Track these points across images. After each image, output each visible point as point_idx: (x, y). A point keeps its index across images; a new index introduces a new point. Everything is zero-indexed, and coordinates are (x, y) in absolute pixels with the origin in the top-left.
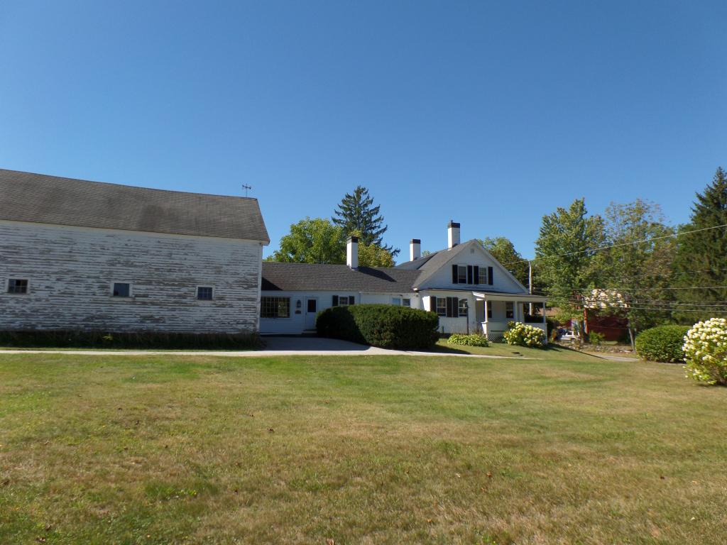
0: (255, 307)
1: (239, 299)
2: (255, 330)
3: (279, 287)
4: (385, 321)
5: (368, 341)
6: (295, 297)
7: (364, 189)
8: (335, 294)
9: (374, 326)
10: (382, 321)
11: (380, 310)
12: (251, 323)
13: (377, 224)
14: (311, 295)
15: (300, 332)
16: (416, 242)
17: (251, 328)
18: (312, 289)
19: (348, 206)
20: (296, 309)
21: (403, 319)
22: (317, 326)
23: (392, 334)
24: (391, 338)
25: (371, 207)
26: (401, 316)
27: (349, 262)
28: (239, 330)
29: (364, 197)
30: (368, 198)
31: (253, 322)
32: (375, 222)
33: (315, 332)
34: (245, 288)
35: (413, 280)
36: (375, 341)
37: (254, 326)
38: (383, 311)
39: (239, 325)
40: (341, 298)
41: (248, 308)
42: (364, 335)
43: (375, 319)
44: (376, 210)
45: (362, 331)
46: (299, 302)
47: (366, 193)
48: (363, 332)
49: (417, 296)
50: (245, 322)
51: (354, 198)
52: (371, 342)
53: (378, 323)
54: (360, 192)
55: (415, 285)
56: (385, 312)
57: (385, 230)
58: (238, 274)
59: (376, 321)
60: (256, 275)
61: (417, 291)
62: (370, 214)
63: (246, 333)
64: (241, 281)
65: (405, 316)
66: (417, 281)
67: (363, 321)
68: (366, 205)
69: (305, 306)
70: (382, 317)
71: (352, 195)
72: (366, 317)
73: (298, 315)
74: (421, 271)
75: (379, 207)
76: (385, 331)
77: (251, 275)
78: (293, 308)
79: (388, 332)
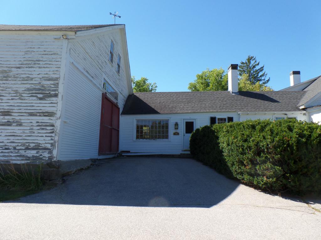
0: (53, 126)
1: (31, 114)
2: (50, 158)
4: (261, 144)
5: (235, 174)
6: (172, 119)
7: (252, 57)
8: (213, 115)
9: (243, 153)
10: (257, 144)
11: (253, 127)
12: (46, 149)
13: (263, 78)
14: (189, 117)
15: (178, 152)
16: (296, 73)
17: (46, 155)
18: (190, 112)
19: (243, 69)
20: (174, 131)
21: (298, 142)
23: (277, 168)
24: (275, 175)
25: (257, 68)
26: (294, 135)
28: (28, 158)
29: (252, 62)
30: (256, 62)
31: (49, 146)
32: (261, 76)
34: (41, 99)
36: (246, 177)
37: (50, 152)
38: (258, 127)
39: (28, 151)
40: (219, 119)
41: (42, 126)
42: (229, 164)
43: (246, 141)
44: (261, 69)
45: (227, 159)
46: (176, 124)
47: (254, 59)
48: (229, 160)
49: (304, 114)
50: (37, 147)
51: (246, 63)
52: (239, 177)
53: (250, 148)
54: (250, 59)
56: (262, 129)
57: (268, 81)
58: (32, 79)
59: (245, 145)
60: (57, 79)
61: (304, 109)
62: (258, 72)
63: (37, 162)
64: (35, 89)
65: (301, 135)
67: (228, 145)
68: (254, 67)
69: (182, 128)
70: (256, 137)
71: (245, 62)
72: (231, 139)
73: (176, 136)
75: (263, 67)
76: (264, 162)
77: (49, 80)
78: (171, 130)
79: (269, 165)
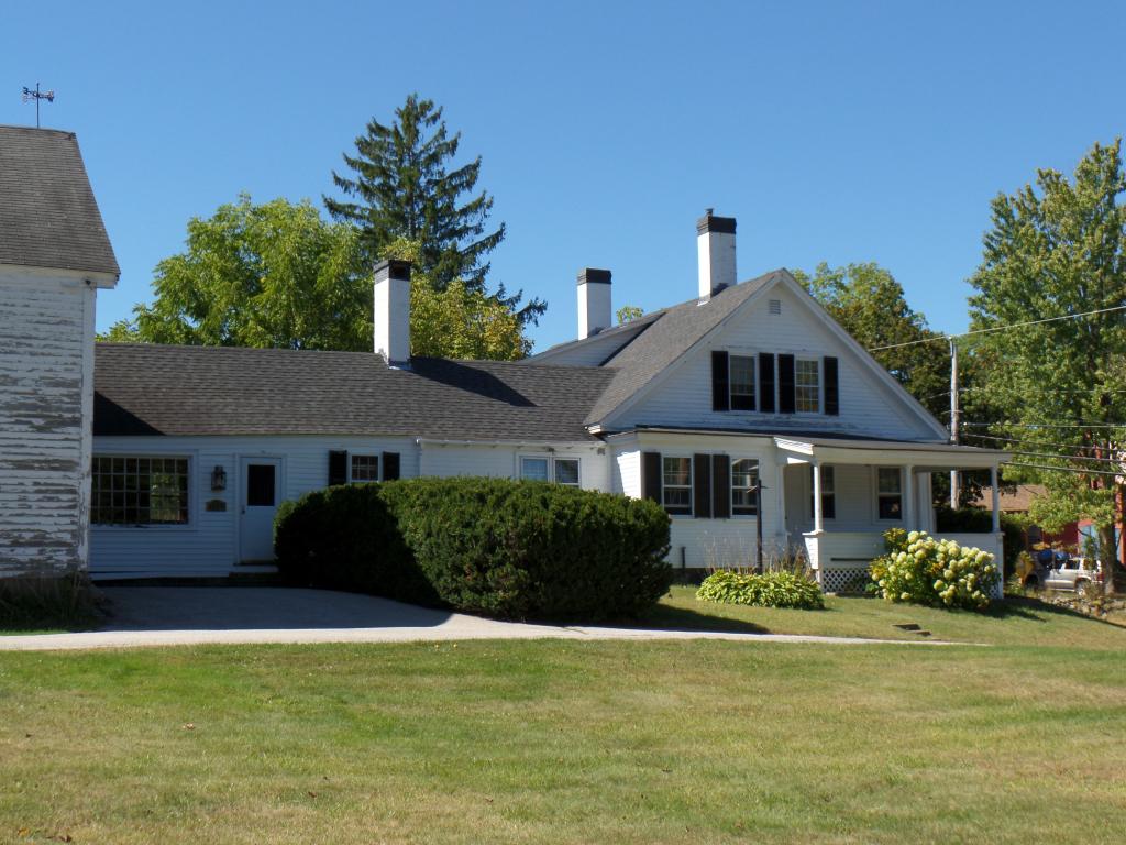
0: (73, 491)
1: (20, 465)
2: (73, 564)
3: (153, 424)
4: (497, 531)
5: (442, 595)
6: (205, 456)
7: (426, 107)
8: (338, 445)
9: (462, 550)
10: (489, 532)
11: (481, 498)
12: (60, 543)
13: (473, 220)
14: (260, 451)
15: (224, 570)
16: (598, 277)
17: (63, 557)
18: (262, 431)
19: (378, 159)
20: (212, 497)
21: (555, 527)
22: (279, 548)
23: (522, 571)
24: (519, 585)
25: (450, 165)
26: (550, 516)
27: (382, 342)
28: (21, 565)
29: (427, 133)
30: (442, 133)
31: (67, 537)
32: (464, 212)
33: (274, 569)
34: (40, 429)
35: (590, 398)
36: (467, 596)
37: (72, 550)
38: (491, 499)
39: (19, 550)
40: (355, 459)
41: (48, 492)
42: (431, 576)
43: (468, 525)
44: (469, 174)
45: (424, 564)
46: (219, 474)
47: (435, 118)
48: (429, 568)
49: (601, 451)
50: (40, 541)
51: (397, 133)
52: (453, 598)
53: (476, 538)
54: (414, 113)
55: (592, 418)
56: (499, 503)
57: (496, 238)
58: (15, 382)
59: (468, 533)
60: (74, 384)
61: (600, 436)
62: (450, 186)
63: (43, 574)
64: (22, 406)
65: (560, 516)
66: (600, 402)
67: (429, 535)
68: (434, 158)
69: (237, 486)
70: (487, 517)
71: (391, 127)
72: (436, 521)
73: (216, 516)
74: (612, 373)
75: (475, 167)
76: (501, 564)
77: (58, 384)
78: (200, 493)
79: (508, 567)
